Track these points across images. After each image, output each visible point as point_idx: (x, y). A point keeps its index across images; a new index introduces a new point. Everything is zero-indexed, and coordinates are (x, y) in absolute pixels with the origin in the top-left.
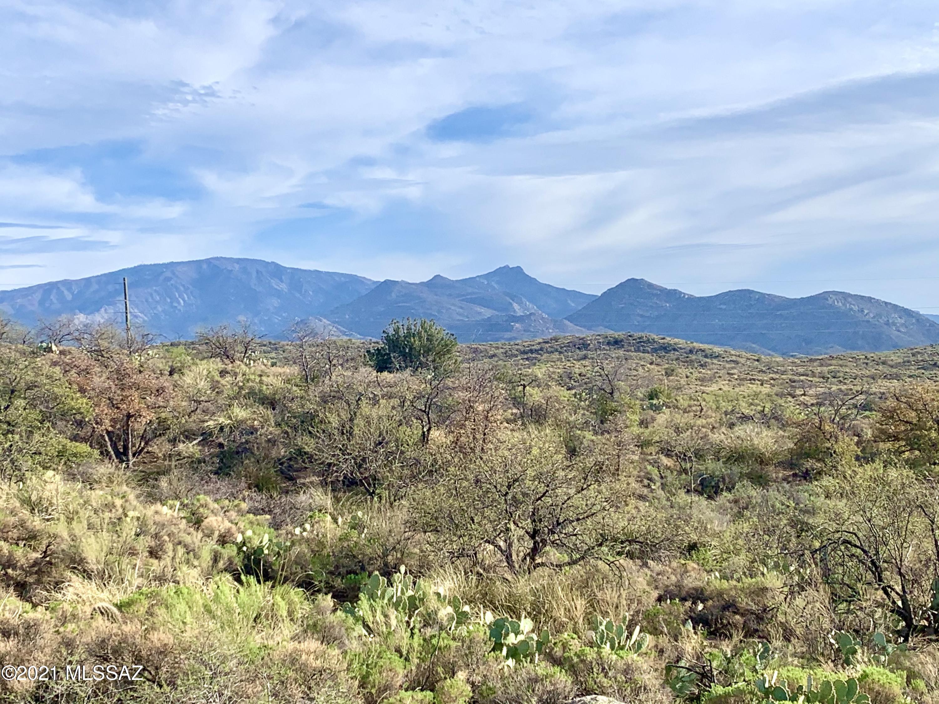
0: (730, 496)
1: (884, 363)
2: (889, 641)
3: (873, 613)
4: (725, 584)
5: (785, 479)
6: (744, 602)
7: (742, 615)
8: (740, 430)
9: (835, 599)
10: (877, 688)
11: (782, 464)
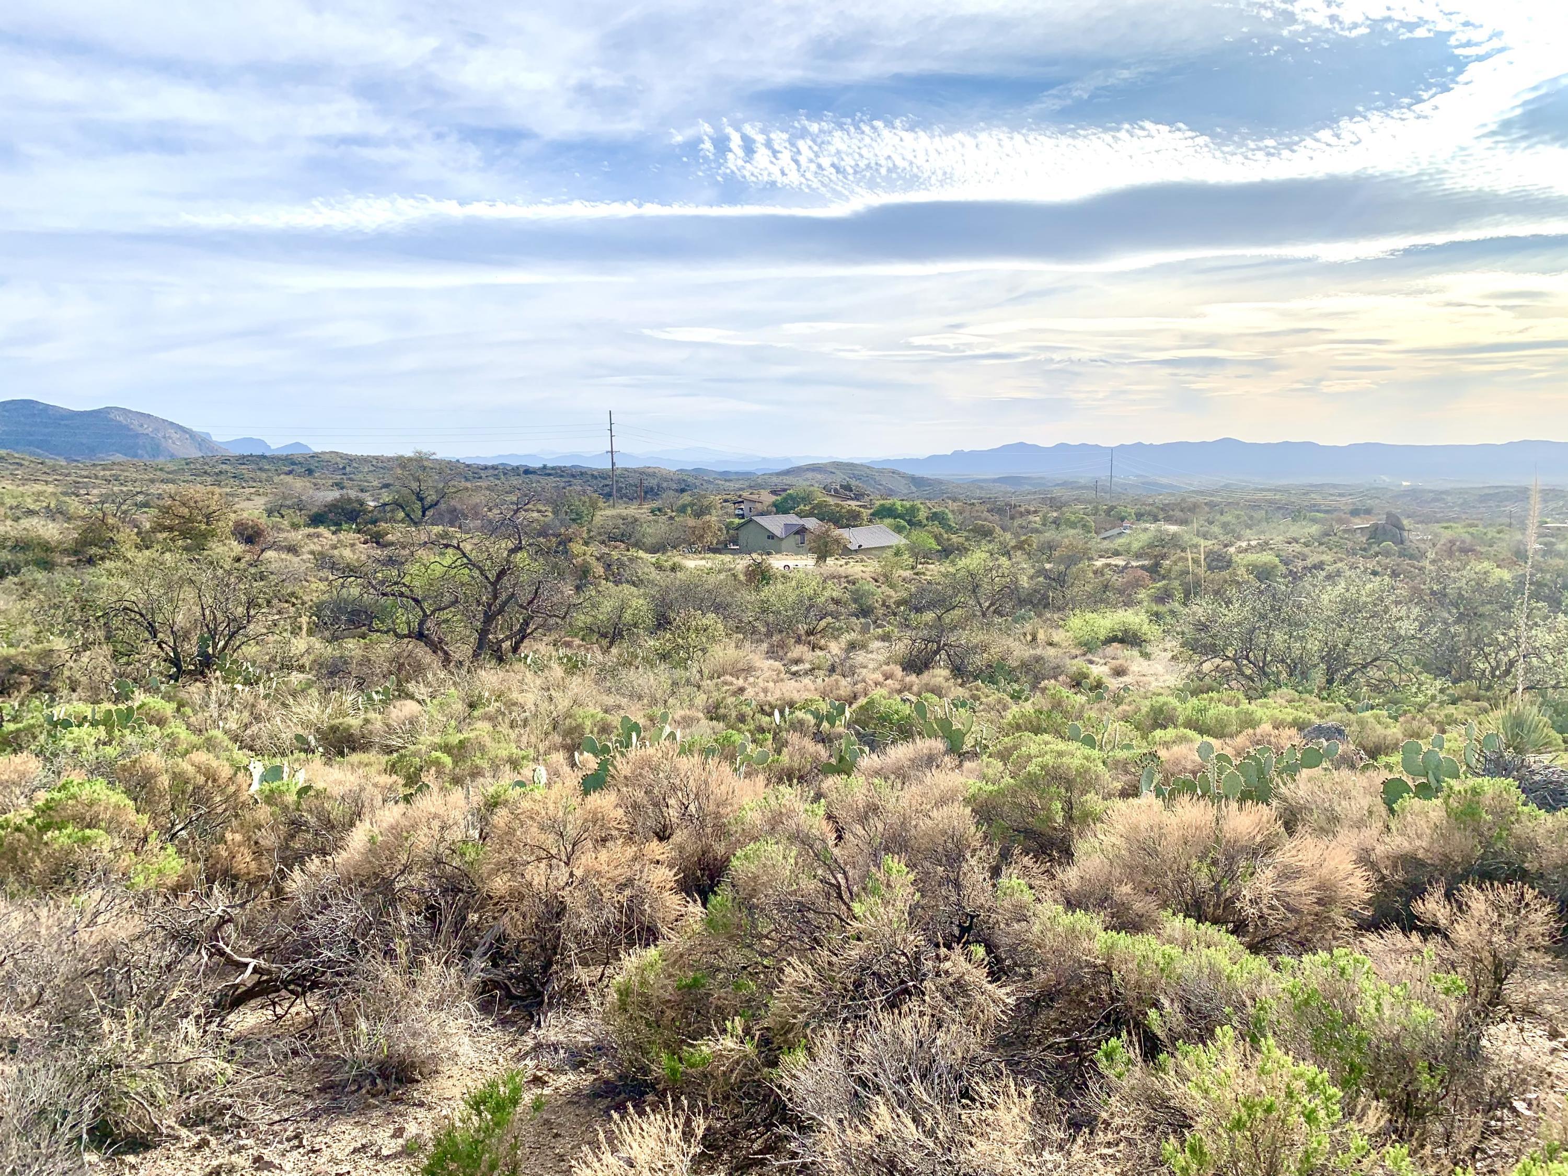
0: (16, 580)
1: (161, 470)
2: (162, 683)
3: (149, 665)
4: (12, 651)
5: (70, 564)
6: (31, 663)
7: (29, 675)
8: (25, 523)
9: (116, 655)
10: (152, 713)
11: (66, 552)
